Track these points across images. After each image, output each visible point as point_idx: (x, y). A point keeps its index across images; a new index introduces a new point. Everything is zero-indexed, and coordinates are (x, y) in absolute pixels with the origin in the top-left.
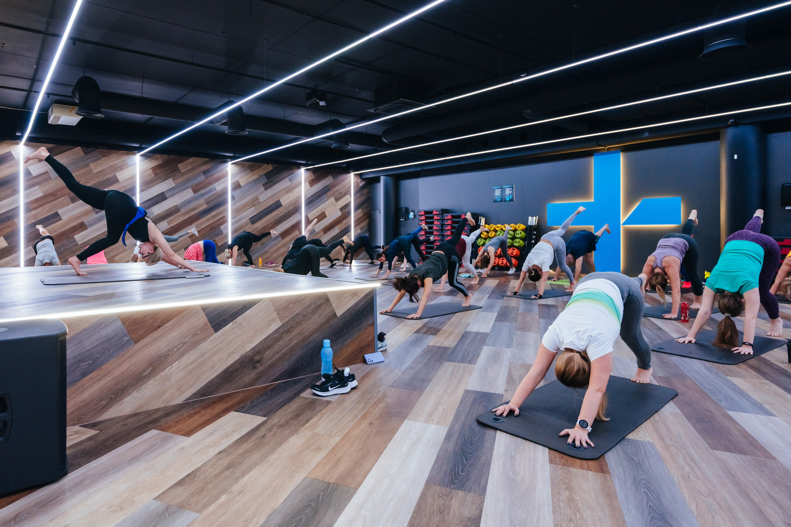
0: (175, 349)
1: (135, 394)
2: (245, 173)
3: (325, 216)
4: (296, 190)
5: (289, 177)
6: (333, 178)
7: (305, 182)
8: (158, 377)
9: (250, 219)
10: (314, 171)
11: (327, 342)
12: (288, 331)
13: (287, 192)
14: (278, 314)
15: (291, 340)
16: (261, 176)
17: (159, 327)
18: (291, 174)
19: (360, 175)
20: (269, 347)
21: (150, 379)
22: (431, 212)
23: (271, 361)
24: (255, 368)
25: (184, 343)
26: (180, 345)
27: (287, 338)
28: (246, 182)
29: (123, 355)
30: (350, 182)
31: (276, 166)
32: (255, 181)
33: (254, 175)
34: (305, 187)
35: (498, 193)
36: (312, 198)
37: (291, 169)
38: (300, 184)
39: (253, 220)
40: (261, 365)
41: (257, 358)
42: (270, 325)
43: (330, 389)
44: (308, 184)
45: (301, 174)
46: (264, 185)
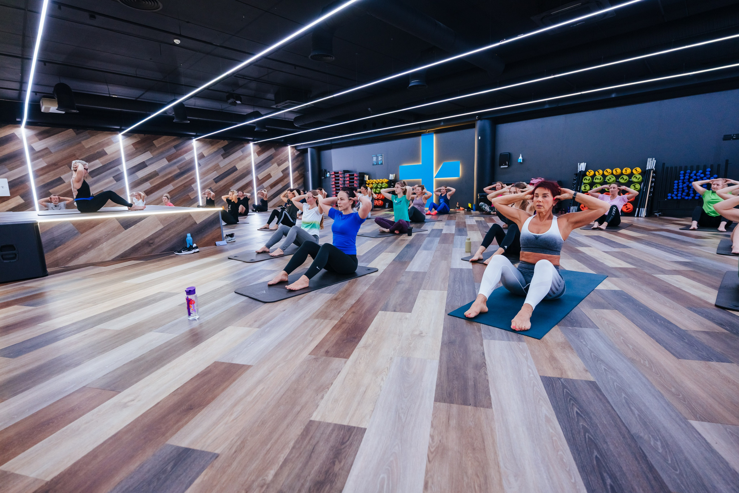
0: (104, 237)
1: (84, 256)
2: (206, 147)
3: (271, 177)
4: (248, 159)
5: (241, 149)
6: (275, 149)
7: (254, 152)
8: (96, 248)
9: (214, 179)
10: (260, 145)
11: (189, 235)
12: (168, 230)
13: (241, 160)
14: (161, 222)
15: (170, 234)
16: (219, 149)
17: (93, 227)
18: (243, 147)
19: (296, 147)
20: (157, 237)
21: (92, 250)
22: (338, 173)
23: (159, 244)
24: (150, 246)
25: (108, 234)
26: (106, 235)
27: (167, 233)
28: (209, 153)
29: (75, 239)
30: (288, 152)
31: (231, 141)
32: (215, 152)
33: (214, 148)
34: (254, 156)
35: (375, 159)
36: (260, 164)
37: (243, 144)
38: (250, 154)
39: (216, 180)
40: (154, 245)
41: (151, 242)
42: (157, 227)
43: (182, 252)
44: (256, 154)
45: (250, 147)
46: (222, 155)
